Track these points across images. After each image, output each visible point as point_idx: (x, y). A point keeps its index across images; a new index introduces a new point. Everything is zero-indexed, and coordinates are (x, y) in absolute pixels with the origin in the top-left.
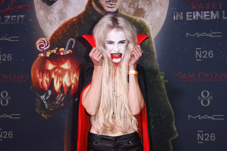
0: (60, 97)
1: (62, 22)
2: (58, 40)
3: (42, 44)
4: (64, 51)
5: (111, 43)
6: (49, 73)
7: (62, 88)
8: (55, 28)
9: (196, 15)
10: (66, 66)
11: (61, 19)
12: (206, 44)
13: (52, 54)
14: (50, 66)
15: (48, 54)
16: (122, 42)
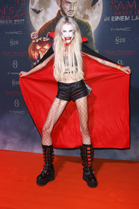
2: (42, 33)
3: (34, 35)
5: (65, 31)
6: (38, 51)
8: (41, 26)
9: (117, 18)
11: (44, 21)
12: (122, 34)
13: (39, 41)
14: (38, 47)
15: (37, 41)
16: (70, 31)
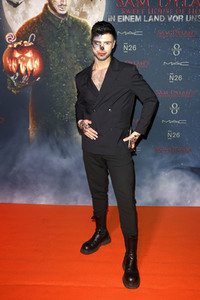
0: (25, 78)
1: (25, 21)
2: (22, 35)
3: (10, 37)
4: (27, 43)
6: (16, 59)
7: (26, 71)
8: (20, 25)
9: (125, 18)
10: (29, 54)
14: (17, 55)
15: (15, 46)
